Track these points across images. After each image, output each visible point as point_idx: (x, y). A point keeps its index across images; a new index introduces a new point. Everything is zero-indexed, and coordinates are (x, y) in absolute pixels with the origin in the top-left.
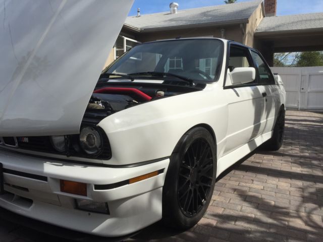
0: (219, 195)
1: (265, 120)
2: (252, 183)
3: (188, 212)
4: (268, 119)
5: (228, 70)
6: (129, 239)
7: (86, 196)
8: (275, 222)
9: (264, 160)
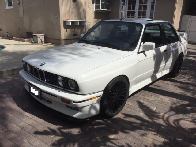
0: (132, 102)
1: (164, 64)
2: (151, 97)
3: (112, 110)
4: (167, 63)
5: (142, 43)
6: (88, 119)
7: (70, 104)
8: (150, 120)
9: (164, 83)
